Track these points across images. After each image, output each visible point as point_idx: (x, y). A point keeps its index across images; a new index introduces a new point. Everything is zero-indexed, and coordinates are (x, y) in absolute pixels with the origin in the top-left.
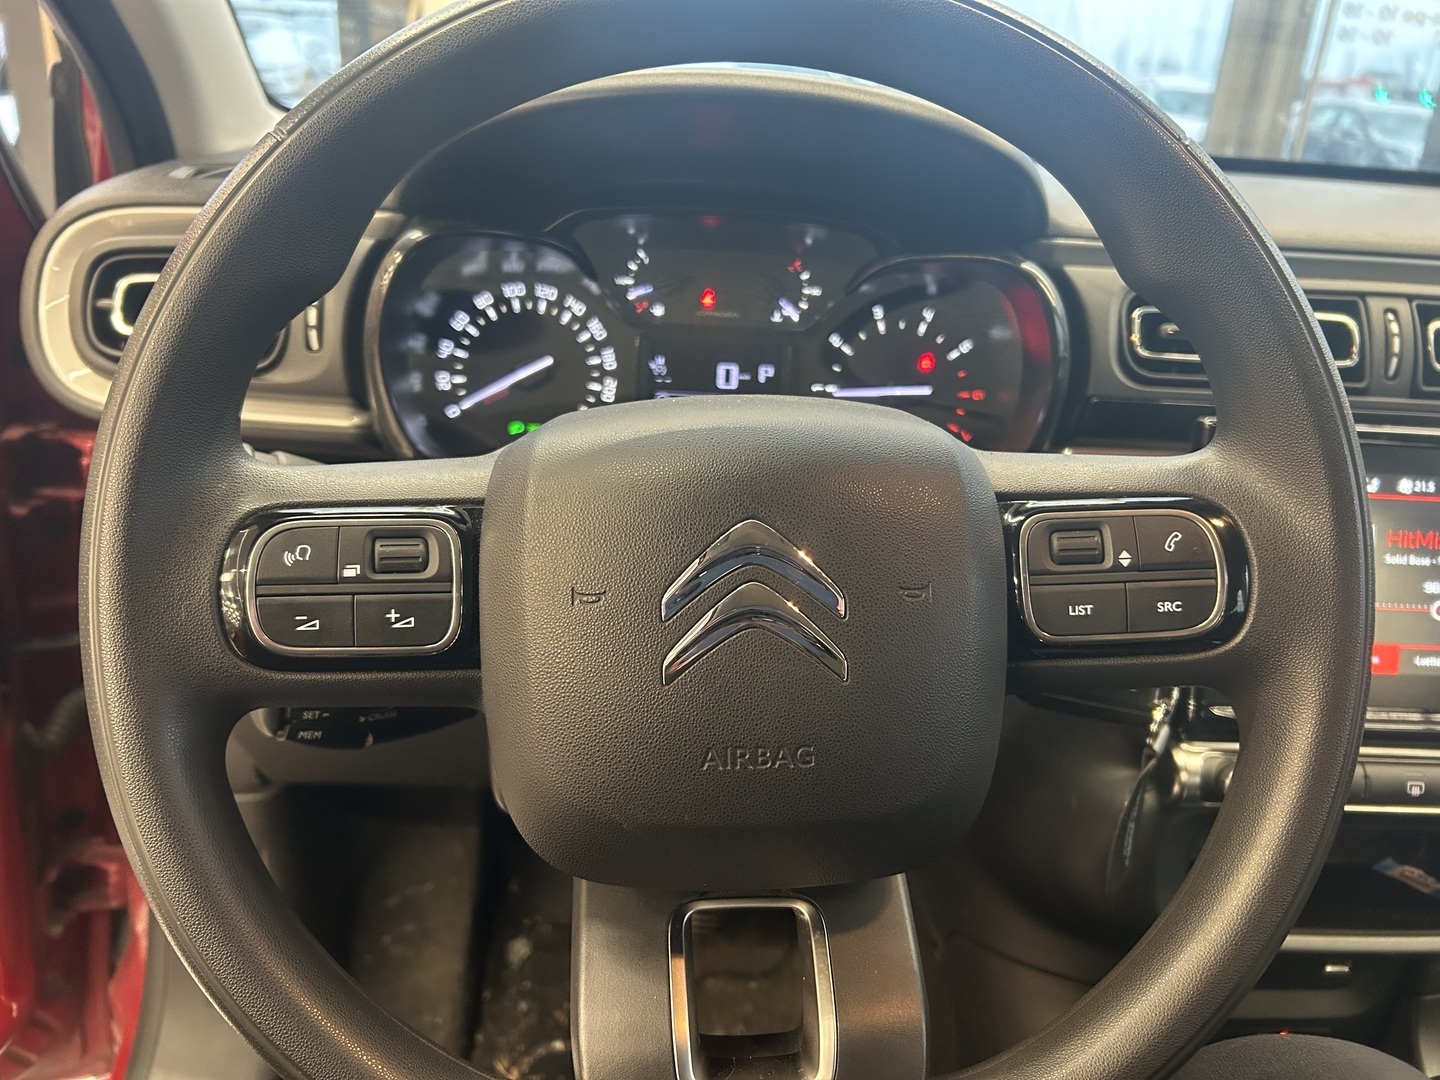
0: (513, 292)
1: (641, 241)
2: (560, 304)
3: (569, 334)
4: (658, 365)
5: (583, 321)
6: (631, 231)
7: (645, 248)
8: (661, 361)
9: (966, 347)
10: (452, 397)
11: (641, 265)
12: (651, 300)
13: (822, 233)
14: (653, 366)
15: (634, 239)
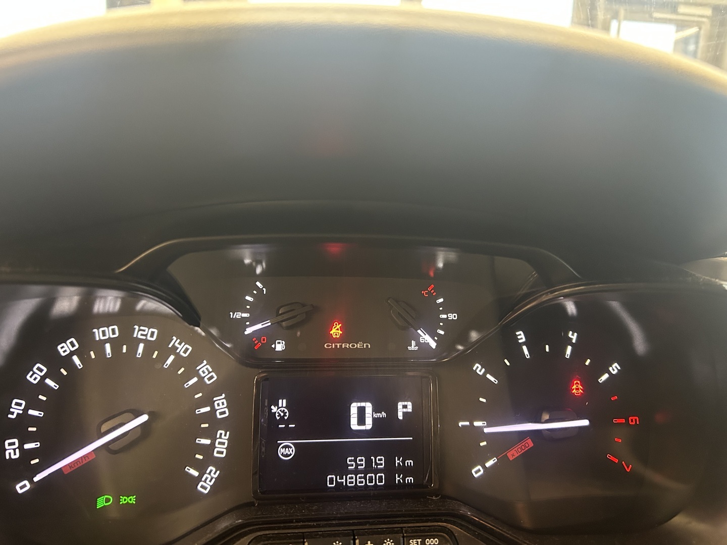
0: (104, 335)
1: (259, 270)
2: (162, 346)
3: (173, 380)
4: (280, 408)
5: (191, 364)
6: (247, 261)
7: (262, 277)
8: (283, 403)
9: (615, 368)
10: (23, 468)
11: (259, 296)
12: (269, 336)
13: (452, 256)
14: (274, 409)
15: (252, 268)
